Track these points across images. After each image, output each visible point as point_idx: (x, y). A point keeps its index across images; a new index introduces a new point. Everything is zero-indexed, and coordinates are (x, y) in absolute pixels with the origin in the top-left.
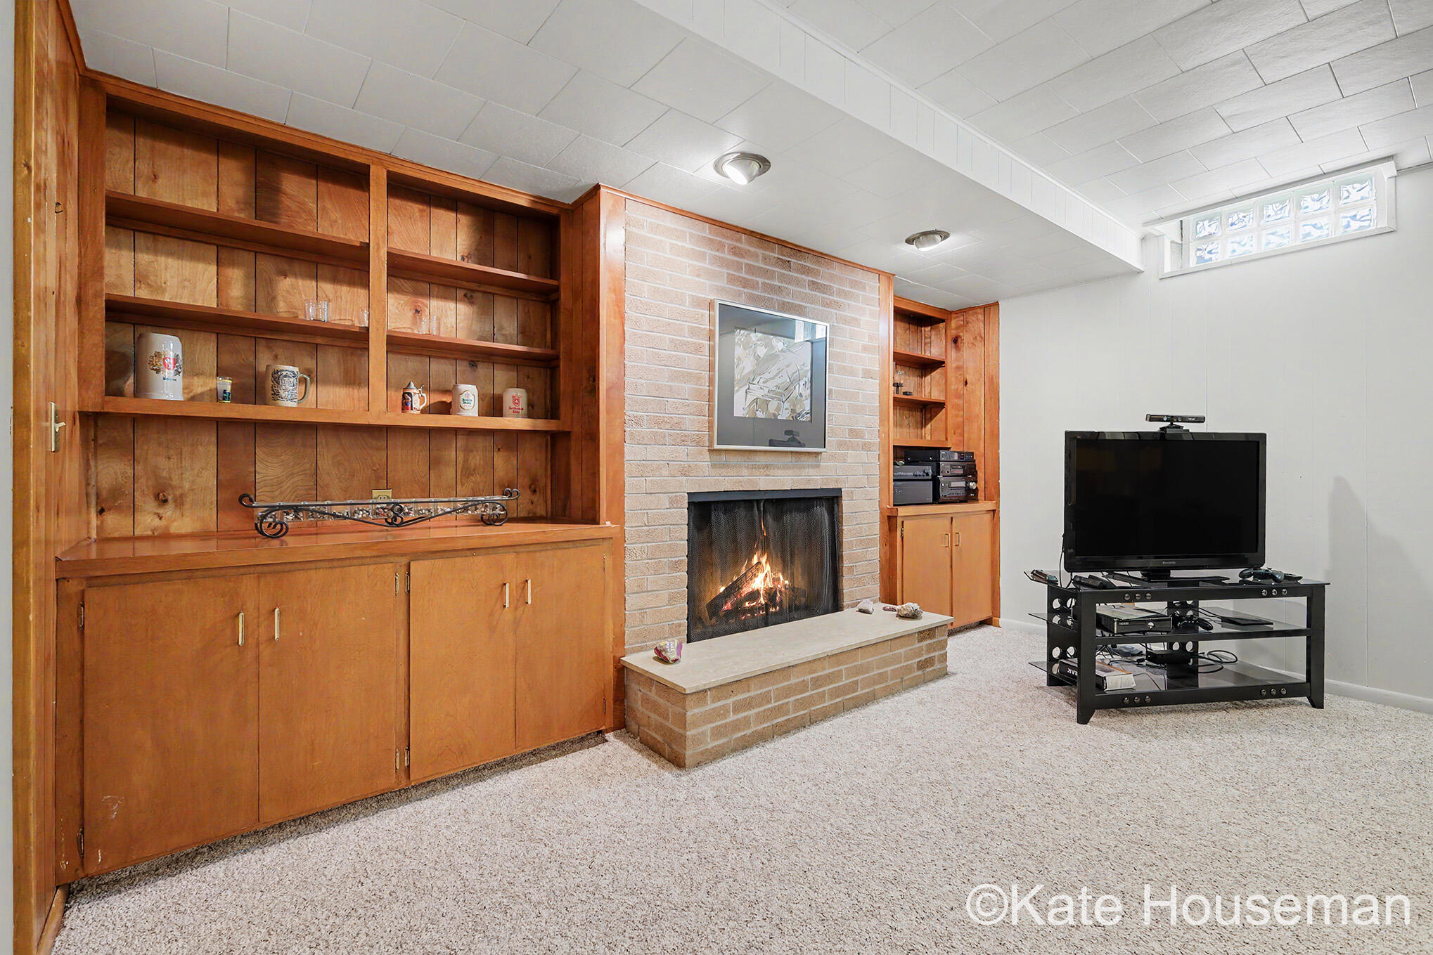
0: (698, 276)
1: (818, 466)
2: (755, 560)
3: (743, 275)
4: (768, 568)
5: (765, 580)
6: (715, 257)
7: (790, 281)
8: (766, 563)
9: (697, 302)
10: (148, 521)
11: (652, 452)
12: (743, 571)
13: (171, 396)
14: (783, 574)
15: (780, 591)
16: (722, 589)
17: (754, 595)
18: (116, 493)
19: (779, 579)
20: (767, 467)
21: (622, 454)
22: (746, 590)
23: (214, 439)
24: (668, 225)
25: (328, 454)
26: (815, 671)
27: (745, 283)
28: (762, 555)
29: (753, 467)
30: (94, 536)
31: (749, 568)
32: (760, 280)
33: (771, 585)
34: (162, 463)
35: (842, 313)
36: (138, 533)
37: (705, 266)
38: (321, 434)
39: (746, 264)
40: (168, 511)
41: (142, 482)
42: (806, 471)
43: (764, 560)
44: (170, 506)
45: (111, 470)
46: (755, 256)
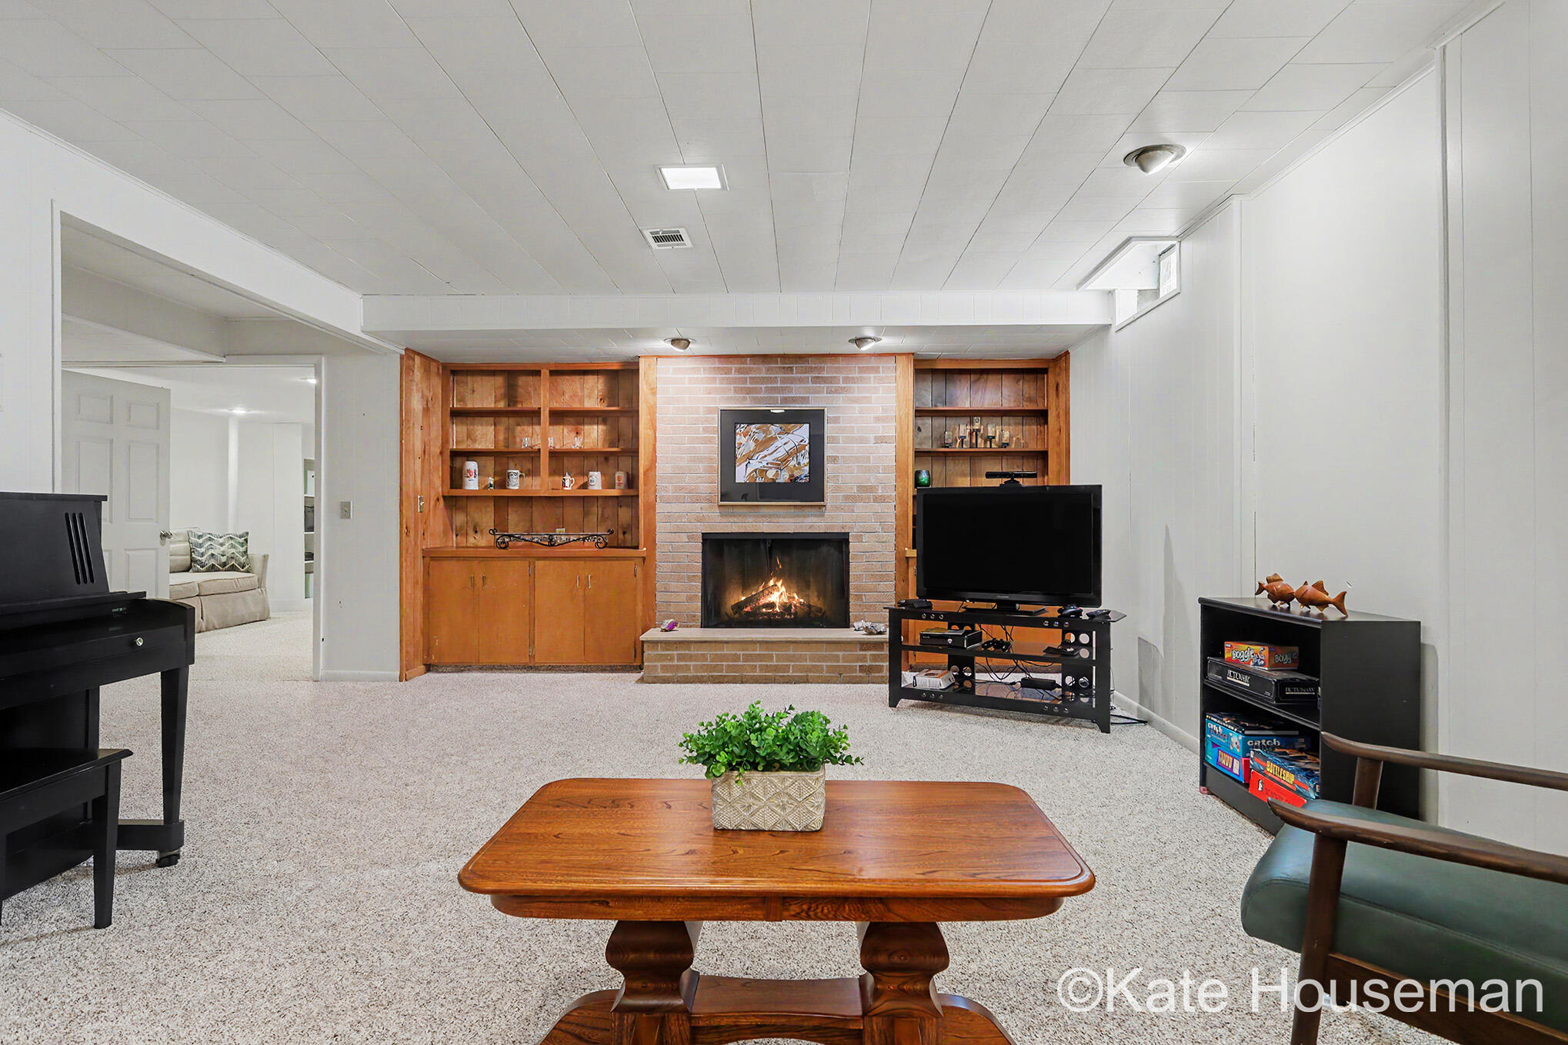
0: (709, 393)
1: (823, 516)
2: (771, 583)
3: (748, 386)
4: (783, 589)
5: (780, 597)
6: (723, 379)
7: (792, 381)
8: (782, 586)
9: (710, 411)
10: (471, 540)
11: (674, 508)
12: (761, 589)
13: (472, 488)
14: (798, 595)
15: (795, 606)
16: (743, 598)
17: (772, 605)
18: (462, 528)
19: (794, 598)
20: (770, 516)
21: (654, 509)
22: (762, 601)
23: (493, 504)
24: (687, 366)
25: (537, 511)
26: (747, 650)
27: (749, 391)
28: (778, 580)
29: (758, 516)
30: (455, 545)
31: (766, 588)
32: (763, 386)
33: (786, 600)
34: (476, 516)
35: (850, 395)
36: (468, 545)
37: (718, 386)
38: (534, 500)
39: (750, 378)
40: (478, 536)
41: (469, 524)
42: (810, 519)
43: (779, 584)
44: (479, 533)
45: (460, 519)
46: (759, 370)
